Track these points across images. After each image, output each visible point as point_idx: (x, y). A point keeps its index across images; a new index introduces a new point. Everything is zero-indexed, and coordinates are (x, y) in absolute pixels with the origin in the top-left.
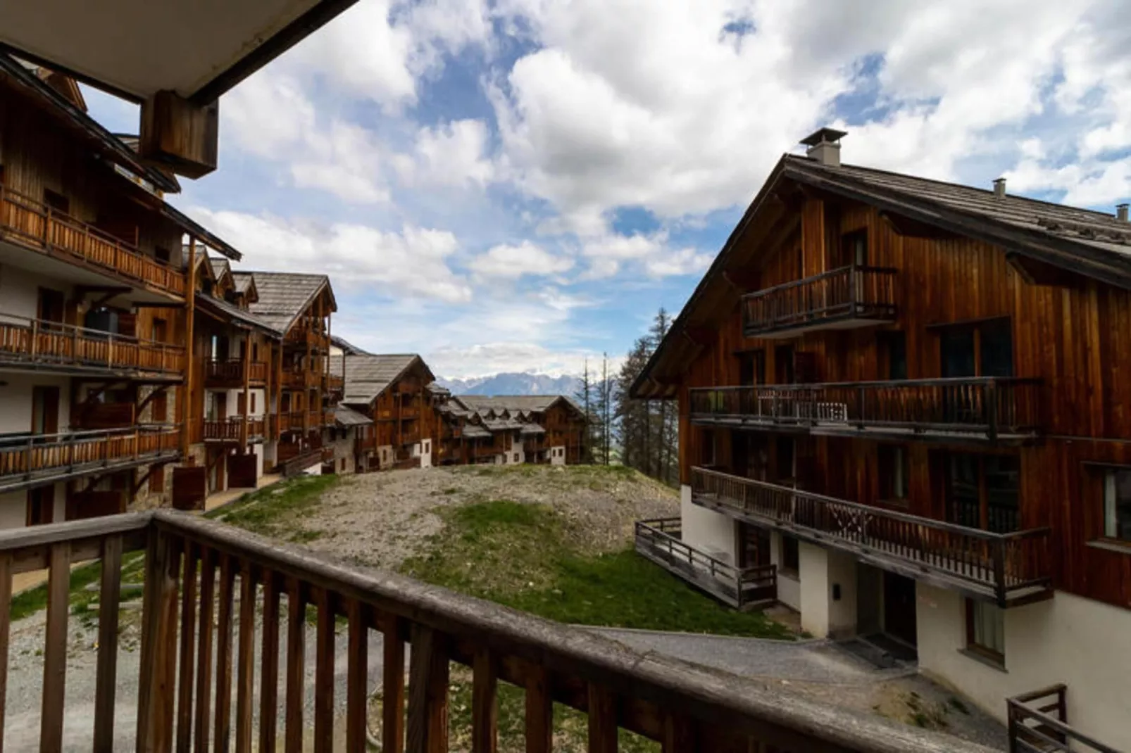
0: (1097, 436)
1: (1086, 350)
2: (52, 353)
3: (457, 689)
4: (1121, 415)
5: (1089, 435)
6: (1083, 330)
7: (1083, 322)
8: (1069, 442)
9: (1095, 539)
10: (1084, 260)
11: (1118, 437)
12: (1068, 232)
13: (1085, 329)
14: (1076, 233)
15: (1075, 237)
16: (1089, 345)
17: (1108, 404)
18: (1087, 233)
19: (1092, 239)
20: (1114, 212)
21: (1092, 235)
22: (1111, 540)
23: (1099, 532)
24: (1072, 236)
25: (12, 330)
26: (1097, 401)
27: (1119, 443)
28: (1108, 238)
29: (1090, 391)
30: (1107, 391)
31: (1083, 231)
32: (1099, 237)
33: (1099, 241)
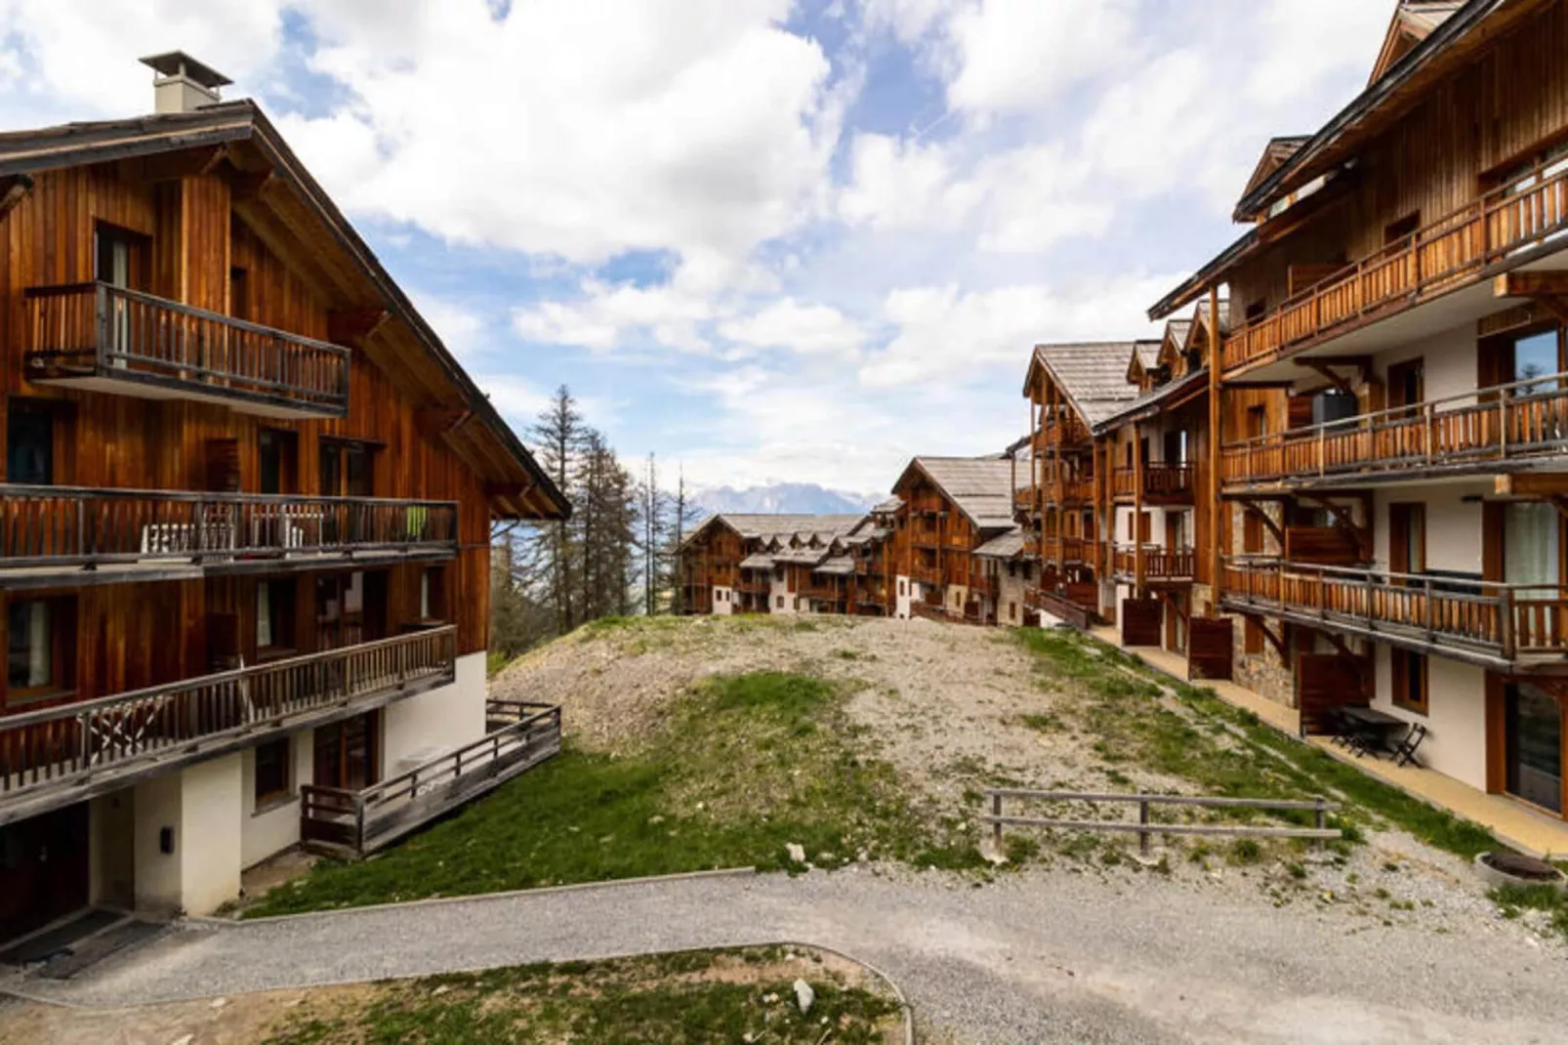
2: (1403, 454)
3: (766, 999)
25: (1470, 416)
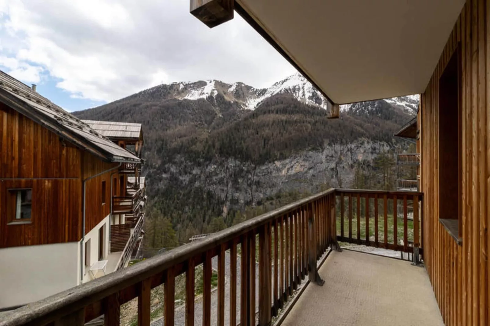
0: (15, 178)
1: (12, 141)
4: (25, 168)
5: (11, 177)
6: (12, 132)
7: (12, 128)
8: (3, 181)
9: (11, 221)
10: (13, 102)
11: (23, 178)
12: (7, 87)
13: (13, 132)
14: (11, 90)
15: (10, 91)
16: (14, 139)
17: (20, 164)
18: (15, 90)
19: (18, 94)
20: (31, 86)
21: (18, 92)
22: (18, 220)
23: (13, 218)
24: (9, 90)
26: (15, 163)
27: (23, 180)
28: (24, 96)
29: (13, 158)
30: (20, 158)
31: (14, 89)
32: (20, 94)
33: (20, 95)
